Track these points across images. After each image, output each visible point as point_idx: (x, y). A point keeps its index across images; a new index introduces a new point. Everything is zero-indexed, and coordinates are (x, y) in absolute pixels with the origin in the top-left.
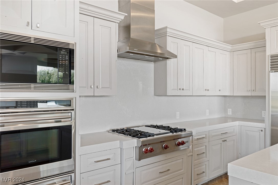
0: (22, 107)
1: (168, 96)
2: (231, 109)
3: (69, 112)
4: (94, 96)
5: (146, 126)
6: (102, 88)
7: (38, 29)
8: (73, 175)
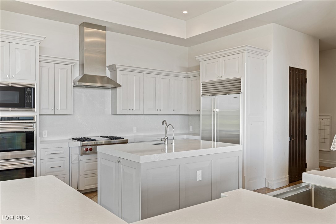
0: (4, 120)
1: (118, 114)
2: (192, 126)
3: (32, 124)
4: (55, 115)
5: (101, 137)
6: (60, 109)
7: (13, 78)
8: (35, 159)
